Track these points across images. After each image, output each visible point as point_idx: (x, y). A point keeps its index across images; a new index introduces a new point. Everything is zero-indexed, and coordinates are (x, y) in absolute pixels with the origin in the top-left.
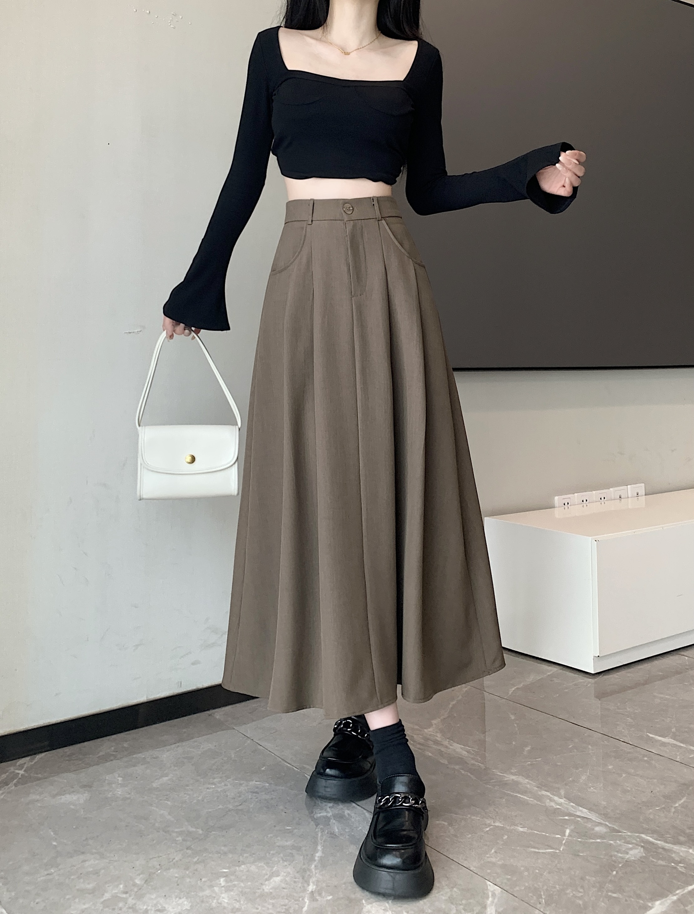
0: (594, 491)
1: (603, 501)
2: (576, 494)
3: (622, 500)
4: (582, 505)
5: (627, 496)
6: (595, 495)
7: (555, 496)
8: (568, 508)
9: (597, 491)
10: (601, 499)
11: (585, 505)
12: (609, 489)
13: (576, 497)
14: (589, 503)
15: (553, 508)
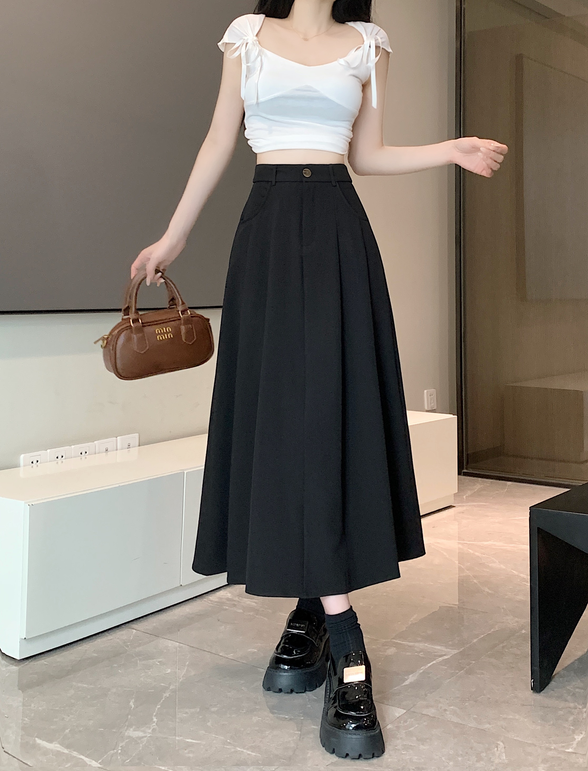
0: (74, 445)
1: (84, 456)
2: (48, 451)
3: (109, 453)
4: (56, 462)
5: (115, 448)
6: (75, 449)
7: (21, 454)
8: (37, 466)
9: (76, 446)
10: (81, 454)
11: (60, 462)
12: (93, 442)
13: (50, 453)
14: (65, 459)
15: (18, 467)
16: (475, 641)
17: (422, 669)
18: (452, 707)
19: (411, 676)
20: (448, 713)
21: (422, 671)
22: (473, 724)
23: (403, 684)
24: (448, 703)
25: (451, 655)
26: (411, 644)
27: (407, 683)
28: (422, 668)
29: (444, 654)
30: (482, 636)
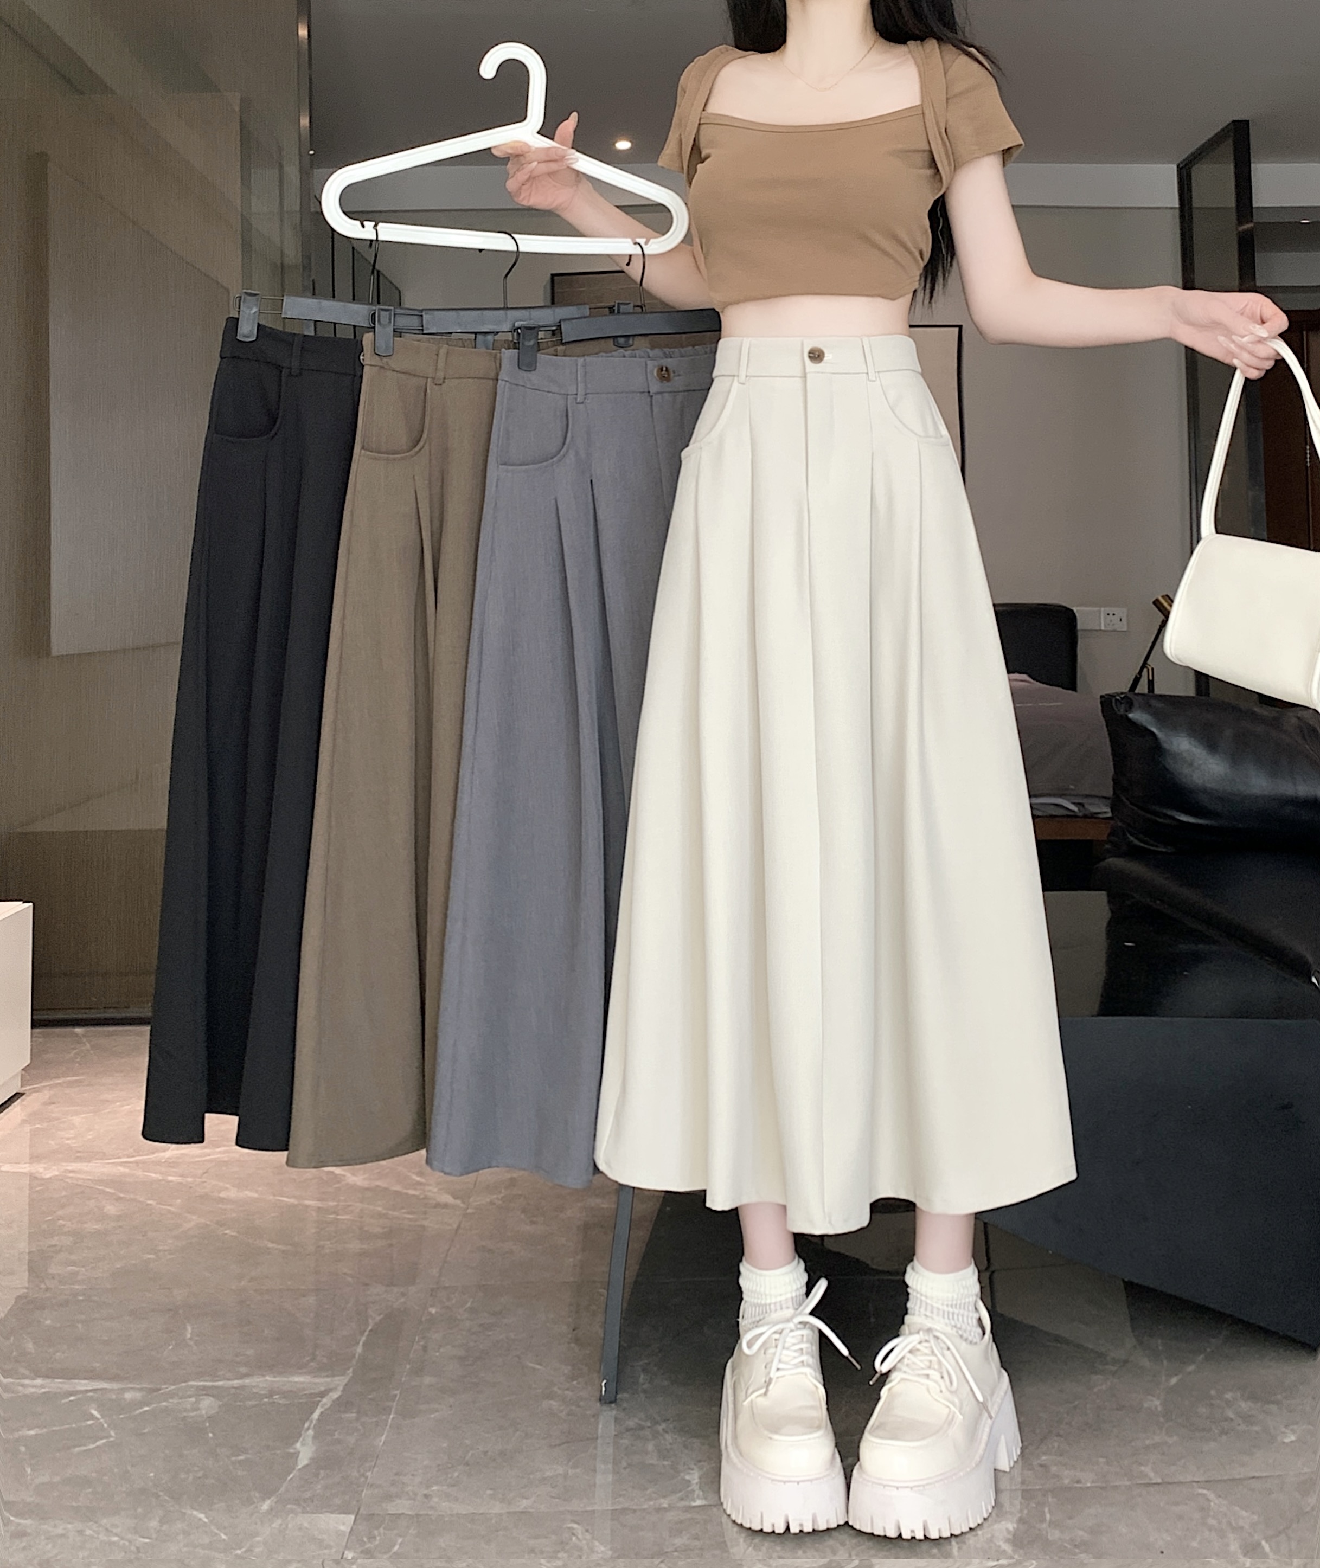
16: (359, 1349)
17: (308, 1429)
18: (435, 1488)
19: (298, 1445)
20: (436, 1499)
21: (311, 1432)
22: (497, 1508)
23: (300, 1467)
24: (421, 1483)
25: (341, 1388)
26: (236, 1383)
27: (303, 1461)
28: (306, 1425)
29: (323, 1389)
30: (364, 1338)
